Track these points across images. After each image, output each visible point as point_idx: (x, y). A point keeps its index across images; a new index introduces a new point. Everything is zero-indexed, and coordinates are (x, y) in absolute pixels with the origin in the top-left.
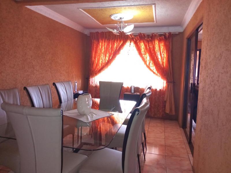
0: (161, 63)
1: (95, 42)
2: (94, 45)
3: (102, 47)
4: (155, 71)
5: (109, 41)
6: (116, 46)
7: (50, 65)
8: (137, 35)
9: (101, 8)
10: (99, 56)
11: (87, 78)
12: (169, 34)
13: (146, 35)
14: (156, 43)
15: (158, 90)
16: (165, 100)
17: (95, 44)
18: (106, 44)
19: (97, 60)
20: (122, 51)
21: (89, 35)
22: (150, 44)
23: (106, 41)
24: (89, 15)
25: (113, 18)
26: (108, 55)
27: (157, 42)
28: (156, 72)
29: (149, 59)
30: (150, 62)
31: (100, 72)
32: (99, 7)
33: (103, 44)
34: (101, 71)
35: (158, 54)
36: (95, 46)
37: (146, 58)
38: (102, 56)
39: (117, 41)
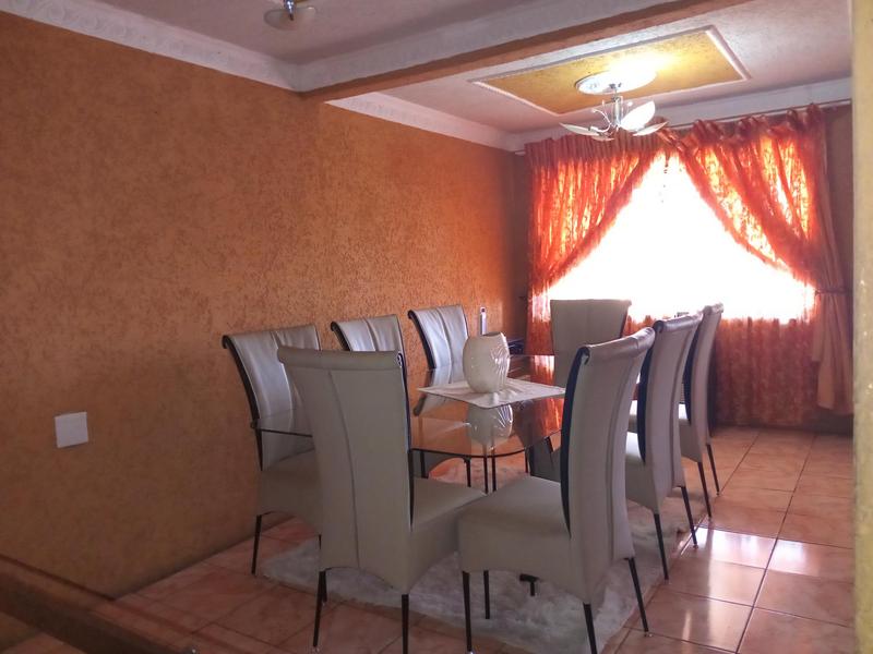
0: (789, 220)
1: (543, 171)
2: (540, 182)
3: (566, 189)
4: (768, 250)
5: (591, 162)
6: (617, 178)
7: (401, 262)
8: (690, 130)
9: (537, 70)
10: (560, 218)
11: (521, 297)
12: (808, 111)
13: (720, 127)
14: (766, 151)
15: (784, 321)
16: (815, 358)
17: (543, 181)
18: (580, 176)
19: (553, 232)
20: (638, 194)
21: (523, 153)
22: (742, 157)
23: (580, 165)
24: (509, 94)
25: (585, 88)
26: (587, 212)
27: (767, 146)
28: (772, 256)
29: (740, 211)
30: (744, 223)
31: (565, 271)
32: (533, 68)
33: (571, 177)
34: (567, 270)
35: (775, 190)
36: (543, 188)
37: (731, 208)
38: (569, 219)
39: (618, 160)
